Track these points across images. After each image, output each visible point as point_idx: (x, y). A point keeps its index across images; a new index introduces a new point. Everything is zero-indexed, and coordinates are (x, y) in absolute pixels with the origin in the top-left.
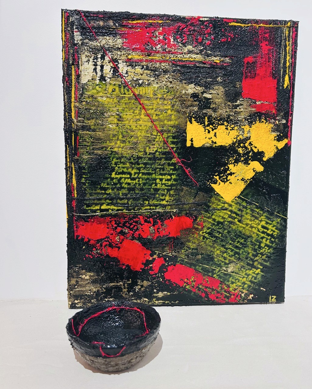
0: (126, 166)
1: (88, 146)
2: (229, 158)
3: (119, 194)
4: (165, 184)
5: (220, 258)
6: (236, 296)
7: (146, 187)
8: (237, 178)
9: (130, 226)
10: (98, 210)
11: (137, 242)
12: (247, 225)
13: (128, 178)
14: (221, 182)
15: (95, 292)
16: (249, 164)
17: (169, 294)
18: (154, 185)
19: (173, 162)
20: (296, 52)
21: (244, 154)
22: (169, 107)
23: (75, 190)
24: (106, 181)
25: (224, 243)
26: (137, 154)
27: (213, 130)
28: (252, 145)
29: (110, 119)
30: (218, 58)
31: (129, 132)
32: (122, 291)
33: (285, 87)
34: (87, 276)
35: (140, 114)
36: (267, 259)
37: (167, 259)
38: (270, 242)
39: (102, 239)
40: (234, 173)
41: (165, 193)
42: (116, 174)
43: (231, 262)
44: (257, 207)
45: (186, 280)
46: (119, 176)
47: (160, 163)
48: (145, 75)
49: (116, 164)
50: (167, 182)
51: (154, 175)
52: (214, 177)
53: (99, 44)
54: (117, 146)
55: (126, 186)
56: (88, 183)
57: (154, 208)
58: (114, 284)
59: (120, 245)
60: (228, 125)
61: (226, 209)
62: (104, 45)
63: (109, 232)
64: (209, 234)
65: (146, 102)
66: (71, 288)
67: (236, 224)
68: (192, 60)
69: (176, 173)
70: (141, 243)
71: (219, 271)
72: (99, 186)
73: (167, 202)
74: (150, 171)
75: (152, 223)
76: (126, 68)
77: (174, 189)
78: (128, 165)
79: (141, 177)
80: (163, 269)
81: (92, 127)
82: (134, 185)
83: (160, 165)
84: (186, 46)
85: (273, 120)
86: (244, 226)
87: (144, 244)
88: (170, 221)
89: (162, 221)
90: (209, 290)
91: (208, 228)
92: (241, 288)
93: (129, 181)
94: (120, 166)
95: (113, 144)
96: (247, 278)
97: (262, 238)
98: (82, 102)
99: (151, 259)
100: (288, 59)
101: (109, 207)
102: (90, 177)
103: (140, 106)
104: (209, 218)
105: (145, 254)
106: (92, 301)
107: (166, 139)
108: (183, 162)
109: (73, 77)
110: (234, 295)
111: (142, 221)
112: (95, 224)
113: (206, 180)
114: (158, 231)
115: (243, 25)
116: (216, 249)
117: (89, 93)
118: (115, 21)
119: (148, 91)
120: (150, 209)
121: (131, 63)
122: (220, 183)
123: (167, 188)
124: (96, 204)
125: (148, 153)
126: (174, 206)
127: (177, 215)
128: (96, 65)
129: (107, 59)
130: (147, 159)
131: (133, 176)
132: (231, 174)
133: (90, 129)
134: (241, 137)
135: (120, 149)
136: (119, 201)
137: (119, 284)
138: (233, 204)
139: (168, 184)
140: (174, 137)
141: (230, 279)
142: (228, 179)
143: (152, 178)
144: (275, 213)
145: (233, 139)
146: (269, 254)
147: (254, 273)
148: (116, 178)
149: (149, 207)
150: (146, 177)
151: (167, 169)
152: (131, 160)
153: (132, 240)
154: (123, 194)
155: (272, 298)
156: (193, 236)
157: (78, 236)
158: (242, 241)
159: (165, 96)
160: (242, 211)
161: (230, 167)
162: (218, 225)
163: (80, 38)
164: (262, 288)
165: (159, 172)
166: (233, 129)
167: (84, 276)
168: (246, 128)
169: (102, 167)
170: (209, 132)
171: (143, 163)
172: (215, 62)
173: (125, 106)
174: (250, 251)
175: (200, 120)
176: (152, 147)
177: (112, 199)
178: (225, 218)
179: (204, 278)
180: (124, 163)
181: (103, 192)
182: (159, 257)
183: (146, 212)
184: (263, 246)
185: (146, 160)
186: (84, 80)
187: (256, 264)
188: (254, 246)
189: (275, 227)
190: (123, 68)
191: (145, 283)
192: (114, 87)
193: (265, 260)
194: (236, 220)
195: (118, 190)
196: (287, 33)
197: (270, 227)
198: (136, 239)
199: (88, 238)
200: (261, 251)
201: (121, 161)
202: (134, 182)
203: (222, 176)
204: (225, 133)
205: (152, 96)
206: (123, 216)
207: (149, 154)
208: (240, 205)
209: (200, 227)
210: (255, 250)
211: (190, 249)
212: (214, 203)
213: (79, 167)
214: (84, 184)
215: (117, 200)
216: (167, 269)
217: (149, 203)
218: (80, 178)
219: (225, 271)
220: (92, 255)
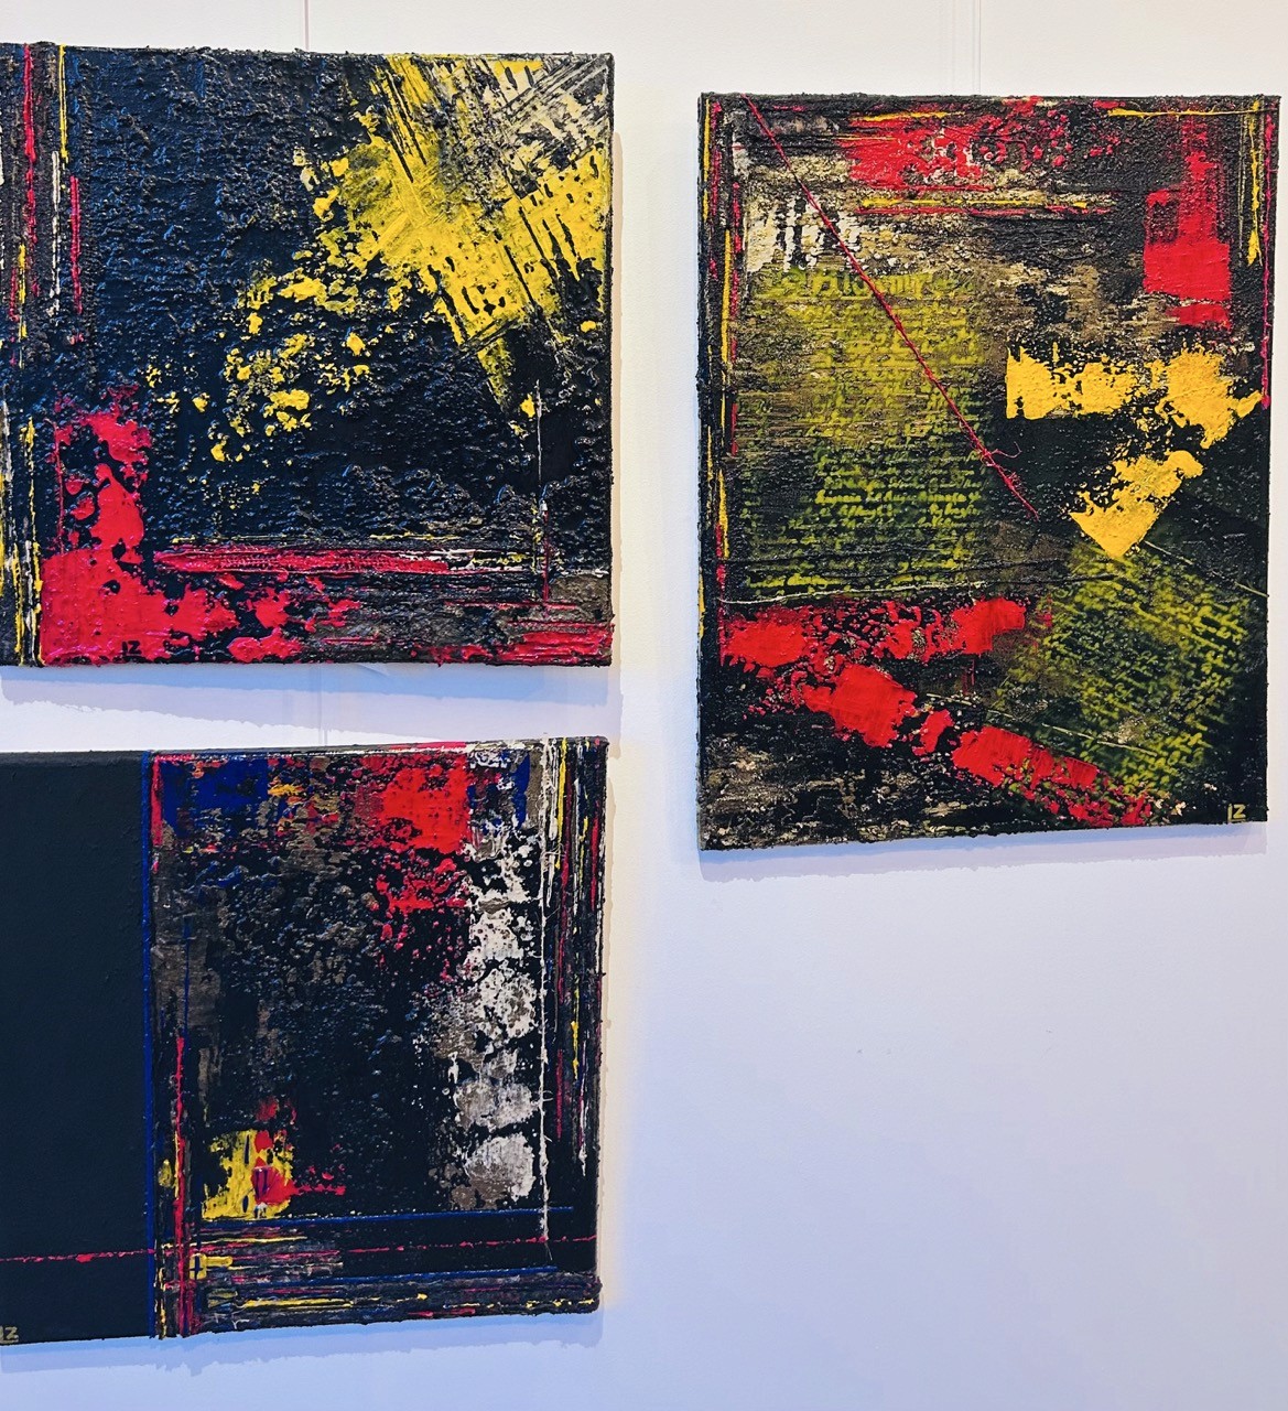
0: (852, 473)
1: (759, 427)
2: (1115, 445)
3: (833, 546)
4: (950, 516)
5: (1097, 708)
6: (1139, 805)
7: (904, 524)
8: (1136, 495)
9: (862, 627)
10: (779, 588)
11: (879, 669)
12: (1164, 616)
13: (857, 504)
14: (1095, 507)
15: (771, 805)
16: (1166, 458)
17: (964, 807)
18: (923, 519)
19: (973, 458)
20: (1274, 175)
21: (1152, 433)
22: (963, 322)
23: (726, 540)
24: (801, 514)
25: (1107, 668)
26: (880, 442)
27: (1072, 375)
28: (1172, 409)
29: (815, 358)
30: (1082, 196)
31: (861, 387)
32: (840, 802)
33: (1251, 262)
34: (749, 764)
35: (889, 342)
36: (1218, 706)
37: (959, 714)
38: (1224, 661)
39: (789, 665)
40: (1128, 484)
41: (953, 539)
42: (826, 495)
43: (1123, 716)
44: (1189, 570)
45: (1009, 769)
46: (833, 500)
47: (940, 462)
48: (903, 245)
49: (827, 469)
50: (956, 511)
51: (923, 495)
52: (1079, 493)
53: (791, 176)
54: (831, 423)
55: (852, 525)
56: (758, 520)
57: (924, 579)
58: (820, 783)
59: (835, 679)
60: (1109, 362)
61: (1110, 578)
62: (803, 177)
63: (807, 644)
64: (1068, 642)
65: (904, 312)
67: (1138, 616)
68: (1018, 203)
69: (980, 488)
70: (891, 673)
71: (1094, 743)
72: (784, 528)
73: (958, 561)
74: (915, 485)
75: (919, 618)
76: (856, 231)
77: (974, 528)
78: (857, 470)
79: (890, 499)
80: (947, 740)
81: (771, 380)
82: (873, 521)
83: (938, 467)
84: (1003, 171)
85: (1222, 346)
86: (1157, 620)
87: (898, 677)
88: (966, 612)
89: (945, 611)
90: (1069, 792)
91: (1065, 629)
92: (1152, 784)
93: (860, 511)
94: (837, 473)
95: (822, 419)
96: (1167, 758)
97: (1205, 650)
98: (747, 317)
99: (916, 714)
100: (1255, 193)
101: (807, 580)
102: (761, 505)
103: (890, 323)
104: (1066, 601)
105: (901, 703)
106: (764, 829)
107: (953, 402)
108: (997, 458)
109: (728, 258)
110: (1135, 804)
111: (893, 615)
112: (772, 624)
113: (1058, 502)
114: (934, 641)
115: (1141, 114)
116: (1085, 684)
117: (764, 296)
118: (831, 118)
119: (912, 284)
120: (914, 582)
121: (867, 216)
122: (1092, 509)
123: (956, 525)
124: (776, 575)
125: (909, 439)
126: (976, 574)
127: (983, 594)
128: (782, 226)
129: (810, 210)
130: (907, 453)
131: (868, 500)
132: (1120, 485)
133: (766, 384)
134: (1143, 389)
135: (839, 432)
136: (832, 564)
137: (832, 783)
138: (1128, 563)
139: (959, 515)
140: (974, 397)
141: (1125, 762)
142: (1114, 498)
143: (917, 502)
144: (1236, 584)
145: (1124, 397)
146: (1223, 693)
147: (1185, 744)
148: (828, 505)
149: (910, 579)
150: (903, 499)
151: (956, 476)
152: (865, 458)
153: (867, 665)
154: (844, 547)
155: (1235, 811)
156: (1025, 649)
157: (729, 658)
158: (1154, 660)
159: (952, 294)
160: (1152, 581)
161: (1120, 466)
162: (1089, 619)
163: (747, 162)
164: (1207, 785)
165: (936, 485)
166: (1122, 372)
167: (742, 764)
168: (1157, 367)
169: (794, 478)
170: (1063, 380)
171: (896, 464)
172: (1075, 208)
173: (852, 325)
174: (1173, 685)
175: (1040, 352)
176: (918, 422)
177: (815, 560)
178: (1108, 601)
179: (1056, 760)
180: (847, 467)
181: (794, 541)
182: (937, 708)
183: (903, 590)
184: (1208, 672)
185: (904, 455)
186: (753, 265)
188: (1185, 673)
189: (1237, 621)
190: (848, 229)
191: (904, 780)
192: (827, 278)
193: (1213, 710)
194: (1136, 605)
195: (831, 533)
196: (1252, 128)
197: (1223, 620)
198: (876, 662)
199: (754, 663)
200: (1203, 684)
201: (839, 461)
202: (873, 513)
203: (1099, 492)
204: (1105, 381)
205: (919, 296)
206: (845, 602)
207: (911, 442)
208: (1146, 565)
209: (1043, 627)
210: (1187, 683)
211: (1018, 685)
212: (1077, 562)
213: (736, 479)
214: (748, 522)
215: (828, 561)
216: (958, 741)
217: (910, 566)
218: (737, 509)
219: (1109, 740)
220: (764, 707)
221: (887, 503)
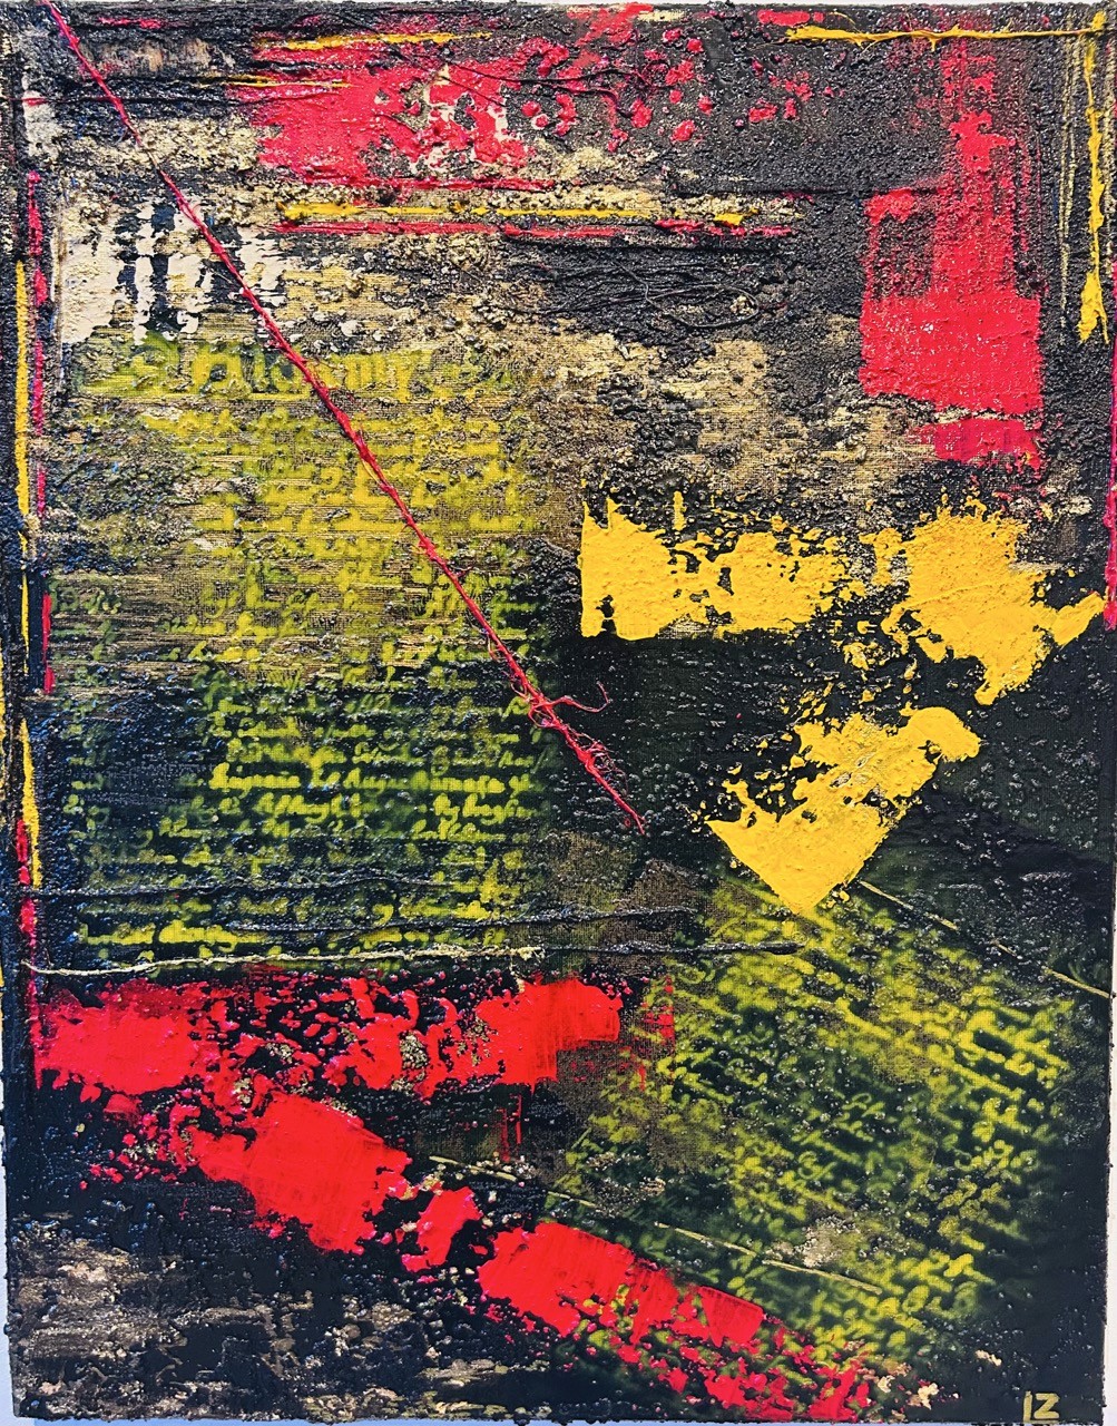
0: (281, 732)
1: (94, 641)
2: (798, 692)
3: (246, 871)
4: (475, 820)
5: (763, 1197)
6: (845, 1387)
7: (384, 833)
8: (843, 791)
9: (304, 1026)
10: (144, 947)
11: (338, 1107)
12: (899, 1027)
13: (292, 793)
14: (759, 812)
15: (135, 1348)
16: (903, 722)
17: (501, 1370)
18: (421, 824)
19: (517, 711)
21: (875, 672)
22: (493, 449)
23: (36, 853)
24: (183, 810)
25: (782, 1121)
26: (334, 676)
27: (712, 555)
28: (915, 625)
29: (200, 511)
30: (733, 202)
31: (295, 569)
32: (267, 1349)
33: (1085, 336)
34: (95, 1270)
35: (347, 485)
36: (1006, 1204)
37: (492, 1196)
38: (1020, 1118)
39: (166, 1092)
40: (825, 768)
41: (479, 864)
42: (231, 773)
43: (815, 1215)
44: (950, 940)
45: (588, 1303)
46: (245, 784)
47: (452, 716)
48: (371, 295)
49: (232, 723)
50: (485, 810)
51: (420, 778)
52: (726, 784)
53: (143, 158)
54: (237, 637)
55: (282, 831)
56: (99, 818)
57: (424, 937)
58: (228, 1312)
59: (252, 1121)
60: (788, 531)
61: (790, 949)
62: (166, 159)
63: (199, 1055)
64: (704, 1070)
65: (375, 426)
66: (20, 1322)
67: (845, 1026)
68: (600, 215)
69: (531, 767)
70: (361, 1114)
71: (756, 1263)
72: (150, 834)
73: (489, 907)
74: (403, 758)
75: (414, 1013)
76: (274, 268)
77: (520, 844)
78: (291, 728)
79: (357, 785)
80: (469, 1244)
81: (116, 552)
82: (323, 826)
83: (449, 726)
84: (570, 151)
85: (1024, 503)
86: (885, 1034)
87: (375, 1122)
88: (506, 1005)
89: (462, 1003)
90: (706, 1353)
91: (700, 1045)
92: (872, 1347)
93: (297, 805)
94: (251, 733)
95: (219, 628)
96: (902, 1298)
97: (981, 1096)
98: (64, 431)
99: (409, 1194)
100: (1095, 196)
101: (197, 934)
102: (105, 789)
103: (347, 447)
104: (702, 990)
105: (379, 1171)
106: (124, 1390)
107: (476, 604)
108: (565, 712)
109: (22, 315)
110: (836, 1383)
111: (363, 1005)
112: (130, 1015)
113: (683, 799)
114: (444, 1057)
115: (857, 38)
116: (740, 1151)
117: (100, 390)
118: (219, 43)
119: (391, 371)
120: (404, 944)
121: (295, 236)
122: (752, 815)
123: (485, 837)
124: (138, 922)
125: (391, 671)
126: (524, 932)
127: (540, 973)
128: (129, 256)
129: (183, 225)
130: (388, 697)
131: (313, 785)
132: (810, 772)
133: (106, 560)
134: (857, 586)
135: (253, 654)
136: (246, 905)
137: (251, 1314)
138: (825, 922)
139: (491, 817)
140: (520, 594)
141: (818, 1303)
142: (796, 795)
143: (409, 792)
144: (1047, 971)
145: (818, 600)
146: (1018, 1180)
147: (940, 1273)
148: (234, 793)
149: (397, 938)
150: (381, 785)
151: (483, 744)
152: (306, 705)
153: (314, 1097)
154: (267, 873)
155: (1037, 1405)
156: (622, 1080)
157: (50, 1075)
158: (877, 1110)
159: (469, 394)
160: (874, 958)
161: (809, 734)
162: (748, 1028)
163: (55, 129)
164: (981, 1354)
165: (445, 761)
166: (813, 551)
167: (80, 1271)
168: (886, 543)
169: (166, 739)
170: (693, 566)
171: (367, 718)
172: (718, 224)
173: (272, 449)
174: (915, 1160)
175: (646, 507)
176: (409, 640)
177: (211, 896)
178: (784, 993)
179: (683, 1292)
180: (272, 720)
181: (171, 859)
182: (449, 1183)
183: (382, 960)
184: (986, 1138)
185: (382, 703)
186: (73, 328)
187: (947, 1228)
188: (939, 1139)
189: (1046, 1043)
190: (260, 264)
191: (387, 1316)
192: (220, 358)
193: (996, 1212)
194: (842, 1005)
195: (241, 847)
196: (1089, 64)
197: (1020, 1040)
198: (332, 1093)
199: (99, 1085)
200: (977, 1162)
201: (255, 710)
202: (324, 810)
203: (767, 782)
204: (776, 568)
205: (403, 395)
206: (270, 977)
207: (396, 678)
208: (861, 927)
209: (656, 1038)
210: (944, 1158)
211: (608, 1146)
212: (724, 916)
213: (54, 740)
214: (79, 822)
215: (236, 899)
216: (490, 1247)
217: (396, 914)
218: (58, 796)
219: (786, 1259)
220: (120, 1168)
221: (349, 793)
